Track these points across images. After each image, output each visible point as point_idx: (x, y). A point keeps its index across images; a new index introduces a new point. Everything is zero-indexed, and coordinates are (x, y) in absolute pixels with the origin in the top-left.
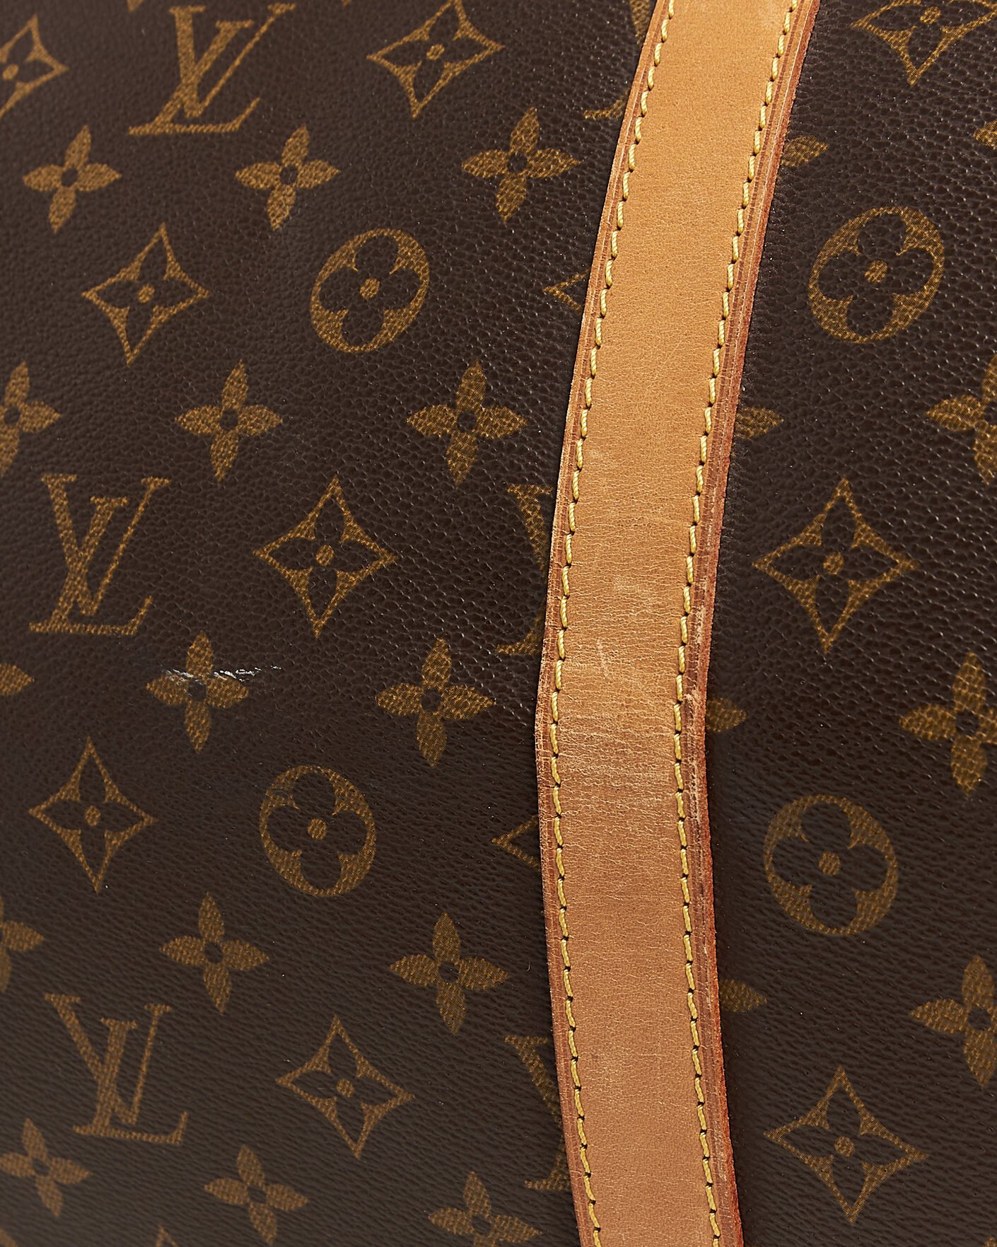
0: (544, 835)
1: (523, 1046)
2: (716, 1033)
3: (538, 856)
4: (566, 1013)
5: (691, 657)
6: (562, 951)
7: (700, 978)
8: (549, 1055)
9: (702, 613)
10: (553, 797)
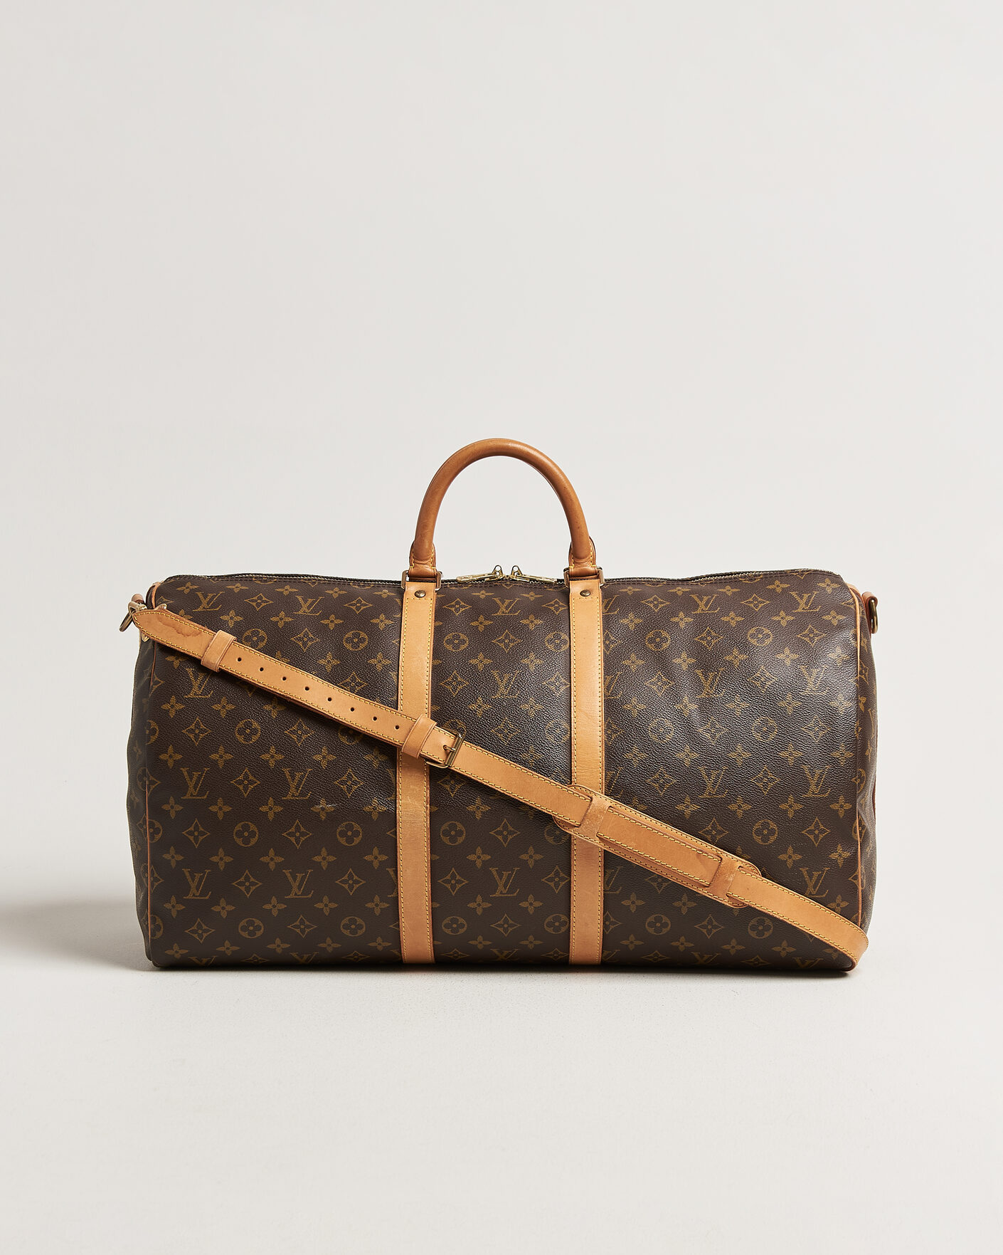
0: (398, 831)
1: (391, 871)
2: (429, 864)
3: (396, 835)
4: (400, 863)
5: (427, 799)
6: (400, 852)
7: (428, 855)
8: (396, 872)
9: (428, 791)
10: (400, 825)
